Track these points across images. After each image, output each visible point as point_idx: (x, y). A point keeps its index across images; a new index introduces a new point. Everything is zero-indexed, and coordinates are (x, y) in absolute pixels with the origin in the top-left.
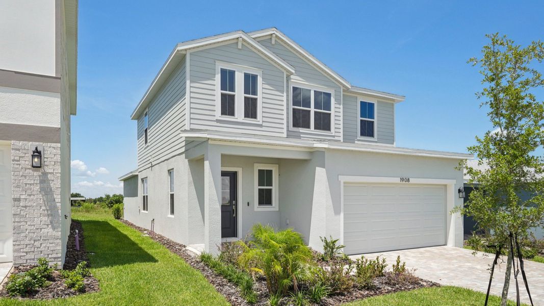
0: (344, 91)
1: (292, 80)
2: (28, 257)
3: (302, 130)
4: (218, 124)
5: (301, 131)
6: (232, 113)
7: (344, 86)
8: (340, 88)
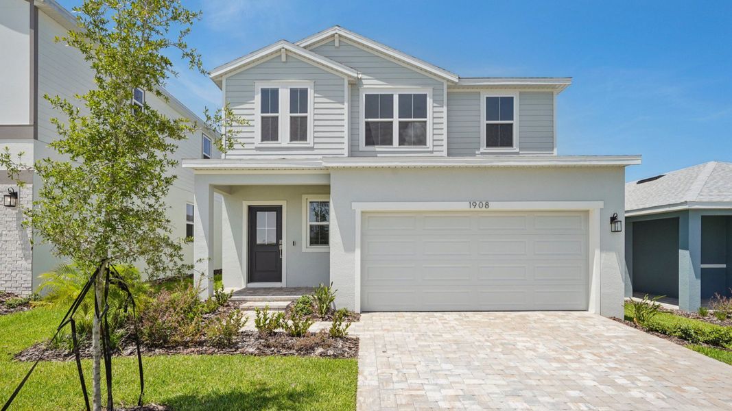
0: (449, 87)
1: (365, 86)
2: (7, 285)
3: (378, 148)
4: (259, 152)
5: (377, 150)
6: (275, 137)
7: (448, 80)
8: (443, 84)
